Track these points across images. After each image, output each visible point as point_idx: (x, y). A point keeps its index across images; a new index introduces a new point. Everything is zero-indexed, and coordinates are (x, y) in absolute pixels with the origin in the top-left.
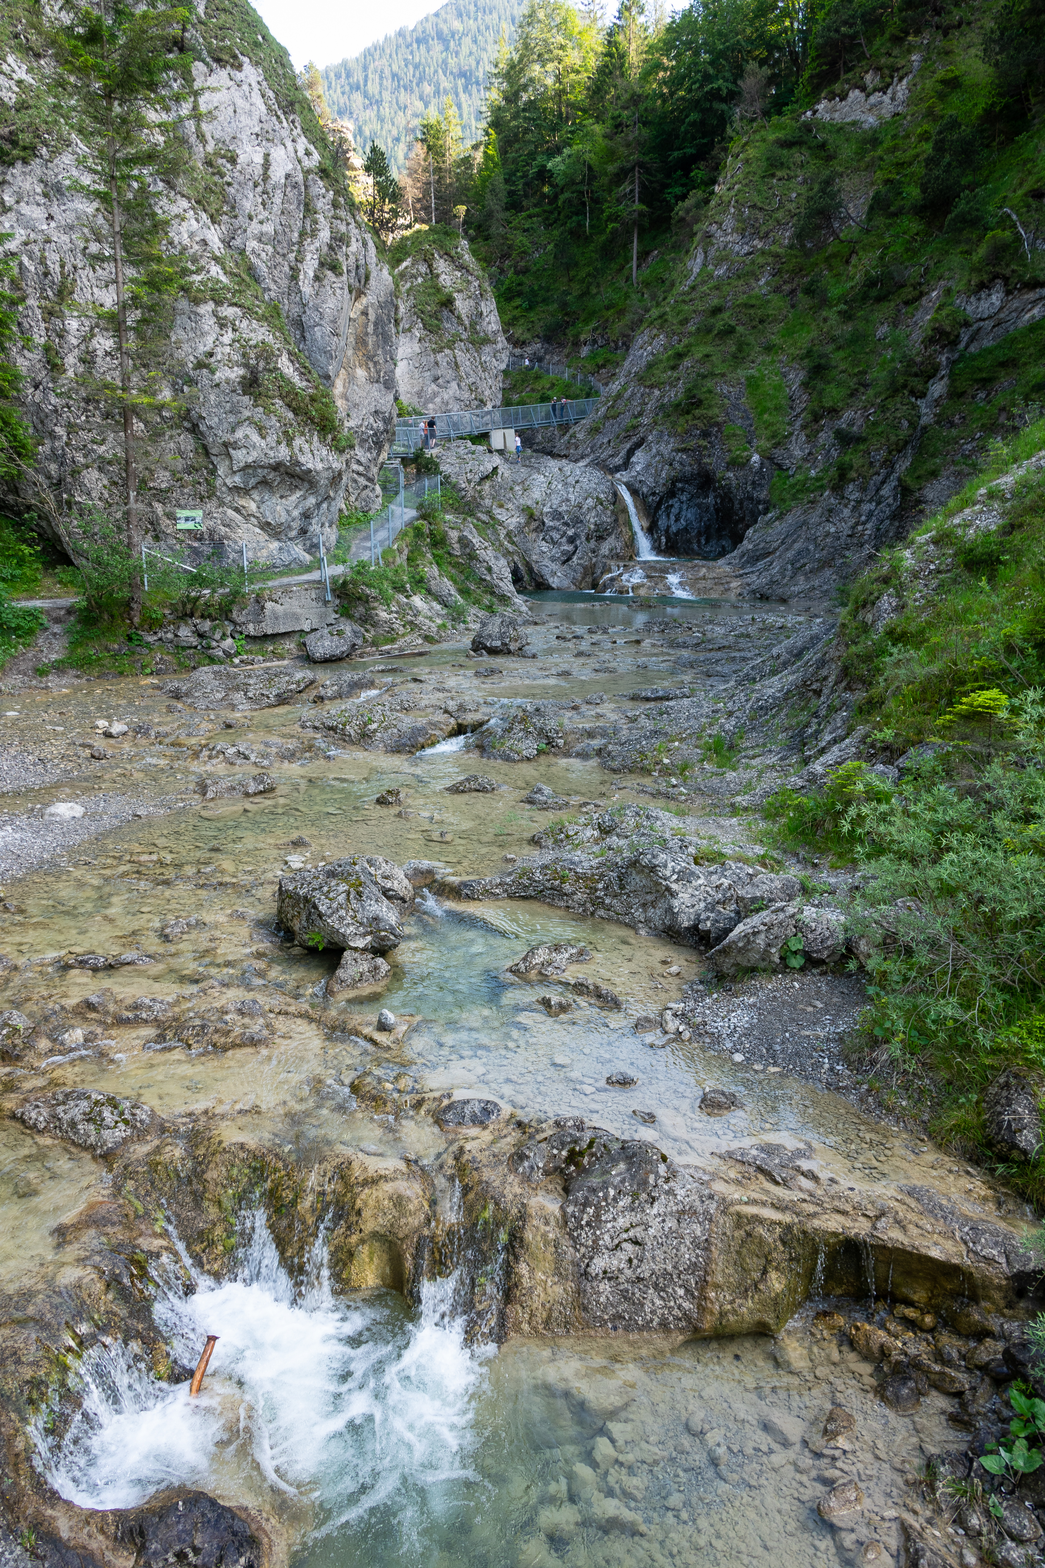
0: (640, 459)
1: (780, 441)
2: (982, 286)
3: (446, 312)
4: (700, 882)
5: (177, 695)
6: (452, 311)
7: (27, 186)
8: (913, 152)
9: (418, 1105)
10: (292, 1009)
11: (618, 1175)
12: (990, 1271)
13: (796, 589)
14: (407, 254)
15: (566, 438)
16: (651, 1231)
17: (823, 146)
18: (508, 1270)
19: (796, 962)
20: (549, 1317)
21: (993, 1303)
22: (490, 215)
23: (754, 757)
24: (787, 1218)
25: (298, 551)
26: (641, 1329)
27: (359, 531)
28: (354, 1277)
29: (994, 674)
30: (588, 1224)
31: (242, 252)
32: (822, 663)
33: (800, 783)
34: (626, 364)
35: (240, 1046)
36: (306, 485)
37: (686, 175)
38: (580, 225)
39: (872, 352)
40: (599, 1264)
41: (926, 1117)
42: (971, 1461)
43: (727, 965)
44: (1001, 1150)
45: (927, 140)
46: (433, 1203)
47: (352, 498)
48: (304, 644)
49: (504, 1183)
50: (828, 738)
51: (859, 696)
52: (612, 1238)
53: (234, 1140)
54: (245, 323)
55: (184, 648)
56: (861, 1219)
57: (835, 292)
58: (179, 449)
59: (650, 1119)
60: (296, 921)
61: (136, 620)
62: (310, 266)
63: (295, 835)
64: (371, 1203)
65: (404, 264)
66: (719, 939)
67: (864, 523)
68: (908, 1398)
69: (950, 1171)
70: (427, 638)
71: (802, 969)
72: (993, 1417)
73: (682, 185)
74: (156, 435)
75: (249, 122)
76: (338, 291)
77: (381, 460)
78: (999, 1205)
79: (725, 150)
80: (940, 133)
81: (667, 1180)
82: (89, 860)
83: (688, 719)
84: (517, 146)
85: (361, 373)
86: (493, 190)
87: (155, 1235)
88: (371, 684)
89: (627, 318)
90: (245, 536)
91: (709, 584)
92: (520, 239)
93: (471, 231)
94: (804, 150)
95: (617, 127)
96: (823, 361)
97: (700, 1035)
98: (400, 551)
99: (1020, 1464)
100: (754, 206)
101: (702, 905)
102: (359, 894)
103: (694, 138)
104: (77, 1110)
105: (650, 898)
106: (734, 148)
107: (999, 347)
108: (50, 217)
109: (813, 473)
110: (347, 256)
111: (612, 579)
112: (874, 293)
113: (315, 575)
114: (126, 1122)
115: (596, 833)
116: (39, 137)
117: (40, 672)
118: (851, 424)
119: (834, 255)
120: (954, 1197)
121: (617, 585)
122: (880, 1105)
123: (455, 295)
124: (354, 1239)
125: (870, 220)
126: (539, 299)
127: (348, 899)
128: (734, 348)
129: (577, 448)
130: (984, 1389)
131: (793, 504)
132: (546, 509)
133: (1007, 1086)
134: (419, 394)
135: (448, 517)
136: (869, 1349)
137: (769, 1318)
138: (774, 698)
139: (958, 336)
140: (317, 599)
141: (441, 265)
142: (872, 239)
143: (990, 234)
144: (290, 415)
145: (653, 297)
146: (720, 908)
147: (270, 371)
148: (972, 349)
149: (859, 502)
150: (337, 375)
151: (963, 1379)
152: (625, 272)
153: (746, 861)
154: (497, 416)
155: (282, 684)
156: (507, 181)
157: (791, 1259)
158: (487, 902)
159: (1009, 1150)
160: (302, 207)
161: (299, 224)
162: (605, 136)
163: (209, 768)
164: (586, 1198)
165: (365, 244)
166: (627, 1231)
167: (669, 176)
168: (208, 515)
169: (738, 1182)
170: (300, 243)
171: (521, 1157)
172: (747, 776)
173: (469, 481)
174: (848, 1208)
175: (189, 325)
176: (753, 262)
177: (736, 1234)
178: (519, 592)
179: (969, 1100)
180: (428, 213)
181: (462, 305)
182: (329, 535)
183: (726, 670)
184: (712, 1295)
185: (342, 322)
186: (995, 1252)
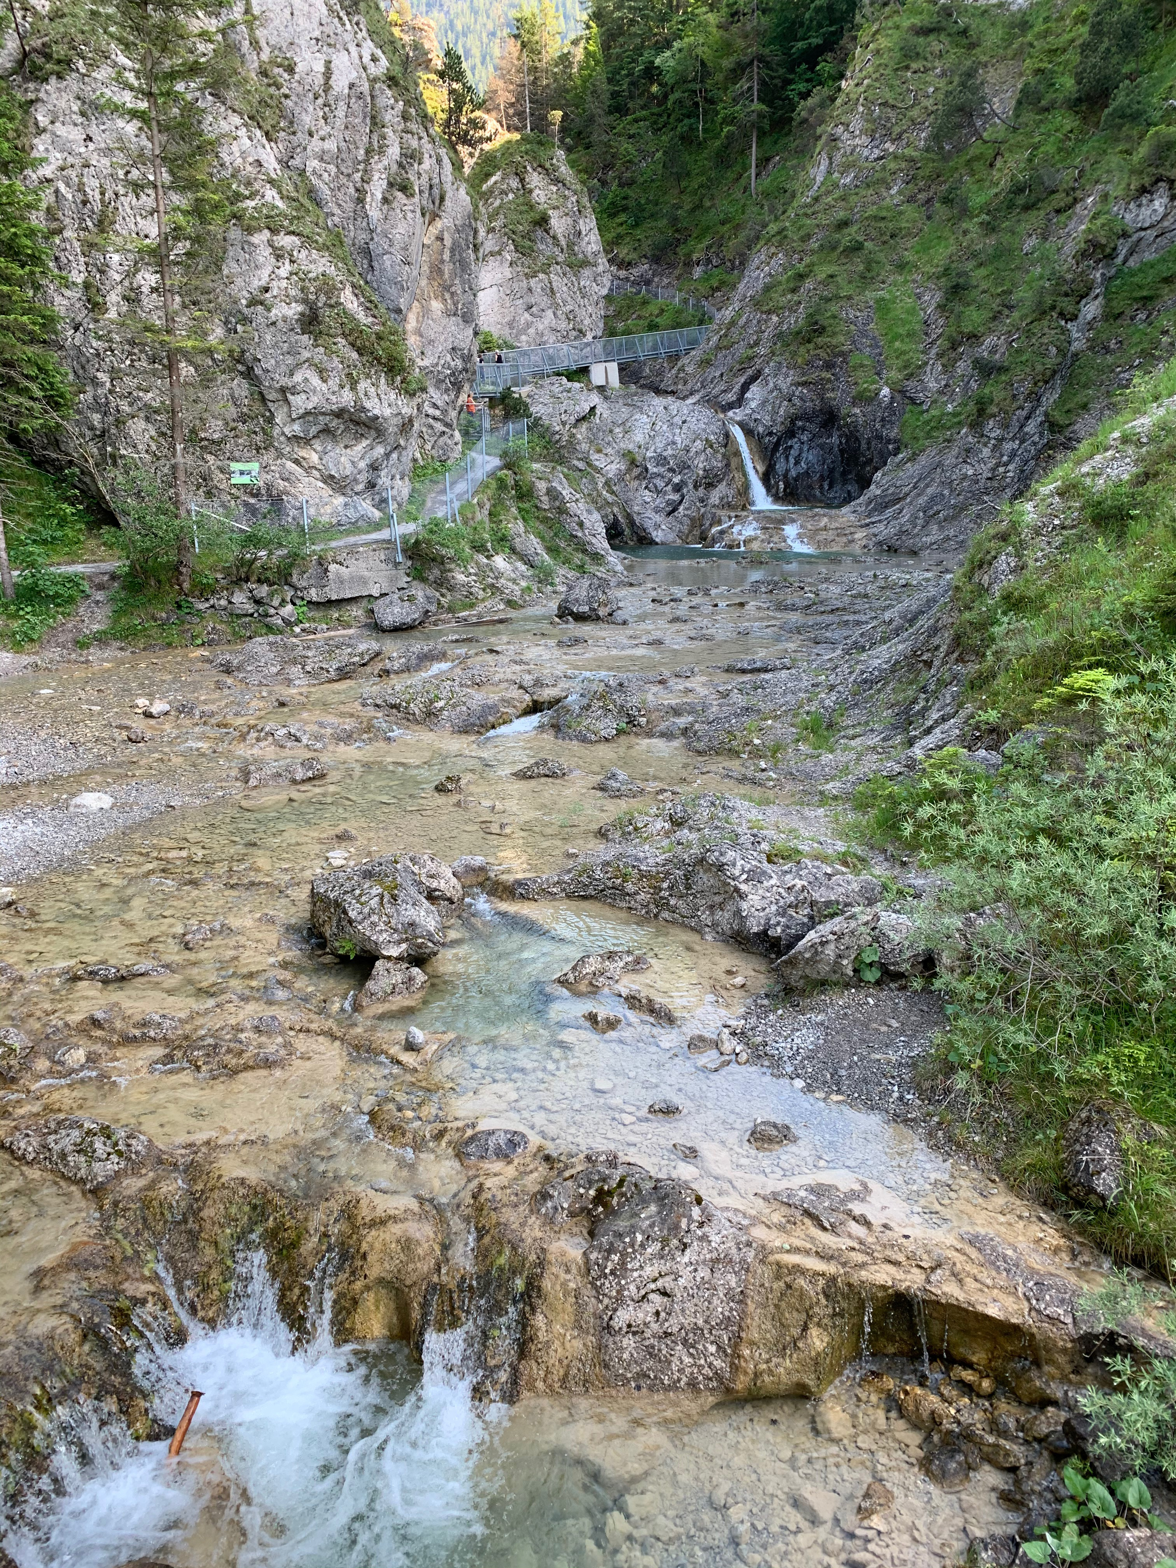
0: (755, 393)
1: (913, 372)
2: (1143, 190)
3: (540, 233)
4: (773, 882)
5: (228, 670)
6: (547, 231)
7: (62, 104)
8: (1067, 37)
9: (439, 1135)
10: (313, 1026)
11: (647, 1218)
12: (1052, 1332)
13: (928, 540)
14: (497, 167)
15: (674, 372)
16: (681, 1281)
17: (964, 32)
18: (523, 1323)
19: (871, 976)
20: (566, 1375)
21: (1058, 1368)
22: (591, 119)
23: (854, 737)
24: (831, 1268)
25: (367, 507)
26: (667, 1389)
27: (436, 482)
28: (358, 1326)
29: (1112, 647)
30: (612, 1272)
31: (302, 173)
32: (934, 631)
33: (897, 768)
34: (741, 287)
35: (252, 1068)
36: (373, 432)
37: (812, 69)
38: (692, 129)
39: (1018, 268)
40: (622, 1317)
41: (1000, 1154)
42: (1017, 1545)
43: (795, 976)
44: (1078, 1194)
45: (1084, 22)
46: (445, 1247)
47: (428, 447)
48: (372, 611)
49: (523, 1225)
50: (935, 716)
51: (972, 668)
52: (638, 1288)
53: (234, 1175)
54: (304, 253)
55: (239, 616)
56: (915, 1270)
57: (977, 200)
58: (233, 397)
59: (691, 1154)
60: (327, 927)
61: (186, 586)
62: (377, 187)
63: (339, 830)
64: (378, 1245)
65: (493, 179)
66: (791, 946)
67: (1006, 465)
68: (956, 1473)
69: (1020, 1217)
70: (510, 603)
71: (878, 983)
72: (1049, 1496)
73: (808, 81)
74: (206, 381)
75: (308, 24)
76: (410, 215)
77: (460, 402)
78: (1074, 1257)
79: (855, 38)
80: (1098, 14)
81: (701, 1225)
82: (112, 856)
83: (785, 693)
84: (621, 40)
85: (436, 305)
86: (594, 92)
87: (144, 1279)
88: (442, 656)
89: (742, 236)
90: (306, 491)
91: (831, 535)
92: (626, 147)
93: (568, 140)
94: (942, 37)
95: (733, 15)
96: (961, 281)
97: (759, 1057)
98: (481, 505)
99: (1067, 1552)
100: (885, 104)
101: (774, 908)
102: (394, 898)
103: (820, 26)
104: (68, 1139)
105: (718, 899)
106: (864, 36)
107: (1163, 260)
108: (89, 138)
109: (950, 408)
110: (419, 174)
111: (722, 532)
112: (1021, 200)
113: (384, 534)
114: (120, 1154)
115: (667, 826)
116: (74, 48)
117: (81, 645)
118: (993, 351)
119: (977, 158)
120: (1020, 1246)
121: (727, 539)
122: (950, 1139)
123: (550, 212)
124: (358, 1285)
125: (1018, 116)
126: (646, 214)
127: (381, 903)
128: (861, 267)
129: (685, 383)
130: (1042, 1463)
131: (927, 443)
132: (649, 454)
133: (1088, 1121)
134: (511, 325)
135: (536, 466)
136: (919, 1416)
137: (810, 1380)
138: (880, 671)
139: (1114, 249)
140: (386, 561)
141: (535, 179)
142: (1020, 138)
143: (1153, 130)
144: (355, 355)
145: (772, 210)
146: (791, 912)
147: (331, 306)
148: (1131, 263)
149: (1001, 440)
150: (409, 309)
151: (1018, 1452)
152: (743, 181)
153: (824, 859)
154: (599, 347)
155: (344, 656)
156: (610, 81)
157: (835, 1315)
158: (543, 903)
159: (1087, 1194)
160: (368, 121)
161: (365, 139)
162: (719, 27)
163: (256, 751)
164: (612, 1244)
165: (439, 161)
166: (655, 1280)
167: (792, 70)
168: (265, 468)
169: (781, 1228)
170: (367, 161)
171: (545, 1196)
172: (844, 759)
173: (564, 423)
174: (901, 1258)
175: (243, 256)
176: (884, 168)
177: (775, 1286)
178: (613, 547)
179: (1047, 1137)
180: (523, 119)
181: (558, 224)
182: (403, 488)
183: (836, 636)
184: (746, 1352)
185: (414, 249)
186: (1061, 1311)
